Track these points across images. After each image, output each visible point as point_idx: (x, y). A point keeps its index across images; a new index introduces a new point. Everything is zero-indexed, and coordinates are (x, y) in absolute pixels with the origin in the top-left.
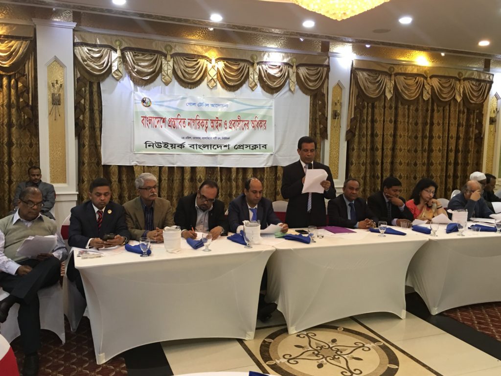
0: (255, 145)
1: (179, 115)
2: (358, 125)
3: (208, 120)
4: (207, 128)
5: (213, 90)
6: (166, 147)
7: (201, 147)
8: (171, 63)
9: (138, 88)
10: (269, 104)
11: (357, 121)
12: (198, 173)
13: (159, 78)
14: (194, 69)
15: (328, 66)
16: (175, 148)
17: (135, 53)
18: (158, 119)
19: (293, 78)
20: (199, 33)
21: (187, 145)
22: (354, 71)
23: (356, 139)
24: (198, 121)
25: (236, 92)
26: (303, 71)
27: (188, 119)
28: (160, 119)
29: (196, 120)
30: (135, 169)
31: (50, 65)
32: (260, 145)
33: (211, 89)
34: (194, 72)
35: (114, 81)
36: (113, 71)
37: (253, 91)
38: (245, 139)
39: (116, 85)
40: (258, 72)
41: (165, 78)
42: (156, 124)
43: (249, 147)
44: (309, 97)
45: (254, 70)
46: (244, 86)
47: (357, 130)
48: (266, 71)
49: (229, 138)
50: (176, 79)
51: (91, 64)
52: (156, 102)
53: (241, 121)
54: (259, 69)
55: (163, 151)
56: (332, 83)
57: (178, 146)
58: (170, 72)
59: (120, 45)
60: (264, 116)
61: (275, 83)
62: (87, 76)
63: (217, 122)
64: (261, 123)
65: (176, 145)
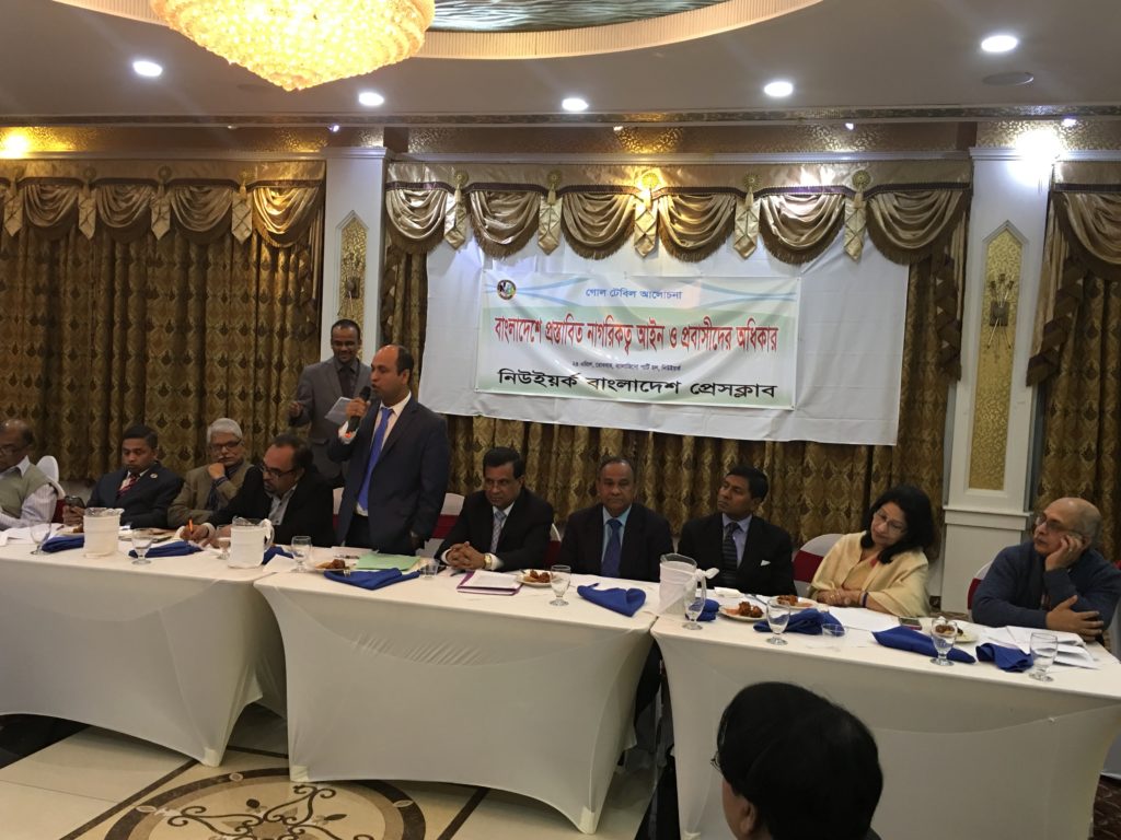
0: (745, 387)
1: (569, 315)
2: (1070, 343)
3: (632, 326)
4: (628, 343)
5: (648, 261)
6: (539, 382)
7: (615, 386)
8: (557, 208)
9: (494, 262)
10: (787, 289)
11: (1067, 334)
12: (603, 441)
13: (533, 242)
14: (602, 218)
15: (967, 190)
16: (557, 384)
17: (489, 193)
18: (527, 324)
19: (855, 223)
21: (582, 380)
22: (1057, 193)
23: (1063, 381)
24: (609, 329)
25: (703, 262)
26: (884, 205)
27: (589, 325)
28: (530, 324)
29: (607, 325)
30: (476, 423)
31: (346, 228)
32: (757, 387)
33: (644, 257)
34: (603, 223)
35: (449, 251)
36: (446, 231)
37: (746, 258)
38: (720, 371)
39: (453, 257)
40: (758, 216)
41: (545, 240)
42: (522, 333)
43: (727, 391)
44: (907, 268)
45: (748, 209)
46: (724, 248)
49: (679, 368)
50: (567, 240)
51: (408, 221)
52: (526, 289)
53: (711, 329)
54: (762, 207)
55: (534, 390)
57: (563, 381)
58: (555, 225)
60: (773, 317)
61: (803, 238)
63: (653, 332)
64: (763, 334)
65: (560, 379)
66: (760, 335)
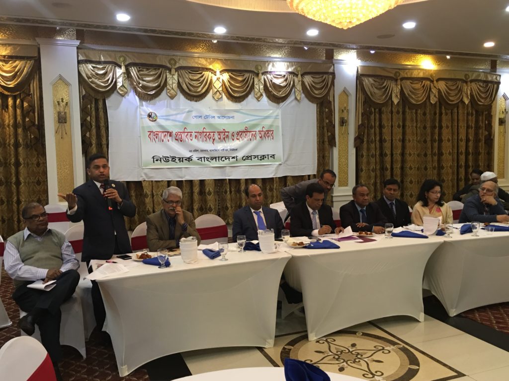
0: (263, 156)
1: (185, 128)
2: (366, 131)
3: (215, 132)
4: (214, 140)
5: (219, 102)
6: (173, 161)
7: (209, 160)
8: (176, 77)
9: (144, 103)
10: (275, 114)
11: (365, 127)
12: (207, 186)
13: (164, 92)
14: (199, 82)
15: (333, 74)
16: (183, 161)
17: (139, 68)
18: (165, 133)
19: (299, 87)
20: (203, 46)
21: (195, 158)
22: (359, 77)
23: (365, 145)
24: (205, 134)
25: (242, 103)
26: (308, 79)
27: (195, 132)
28: (166, 133)
29: (204, 132)
30: (144, 184)
31: (54, 84)
32: (268, 155)
33: (217, 101)
34: (199, 85)
35: (119, 97)
36: (118, 87)
37: (259, 101)
38: (253, 149)
39: (122, 100)
40: (263, 82)
41: (170, 92)
42: (163, 138)
43: (257, 158)
44: (316, 105)
45: (259, 80)
46: (250, 96)
47: (366, 136)
48: (271, 81)
49: (237, 150)
50: (181, 92)
51: (96, 81)
52: (162, 116)
53: (248, 132)
54: (264, 79)
55: (171, 165)
56: (338, 90)
57: (186, 160)
58: (175, 85)
59: (124, 61)
60: (271, 126)
61: (281, 93)
62: (93, 94)
63: (224, 134)
64: (268, 133)
65: (184, 159)
66: (267, 134)
